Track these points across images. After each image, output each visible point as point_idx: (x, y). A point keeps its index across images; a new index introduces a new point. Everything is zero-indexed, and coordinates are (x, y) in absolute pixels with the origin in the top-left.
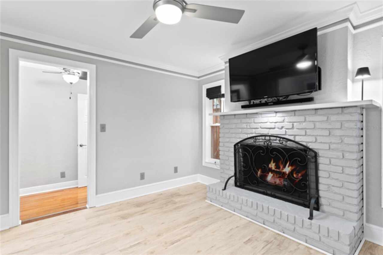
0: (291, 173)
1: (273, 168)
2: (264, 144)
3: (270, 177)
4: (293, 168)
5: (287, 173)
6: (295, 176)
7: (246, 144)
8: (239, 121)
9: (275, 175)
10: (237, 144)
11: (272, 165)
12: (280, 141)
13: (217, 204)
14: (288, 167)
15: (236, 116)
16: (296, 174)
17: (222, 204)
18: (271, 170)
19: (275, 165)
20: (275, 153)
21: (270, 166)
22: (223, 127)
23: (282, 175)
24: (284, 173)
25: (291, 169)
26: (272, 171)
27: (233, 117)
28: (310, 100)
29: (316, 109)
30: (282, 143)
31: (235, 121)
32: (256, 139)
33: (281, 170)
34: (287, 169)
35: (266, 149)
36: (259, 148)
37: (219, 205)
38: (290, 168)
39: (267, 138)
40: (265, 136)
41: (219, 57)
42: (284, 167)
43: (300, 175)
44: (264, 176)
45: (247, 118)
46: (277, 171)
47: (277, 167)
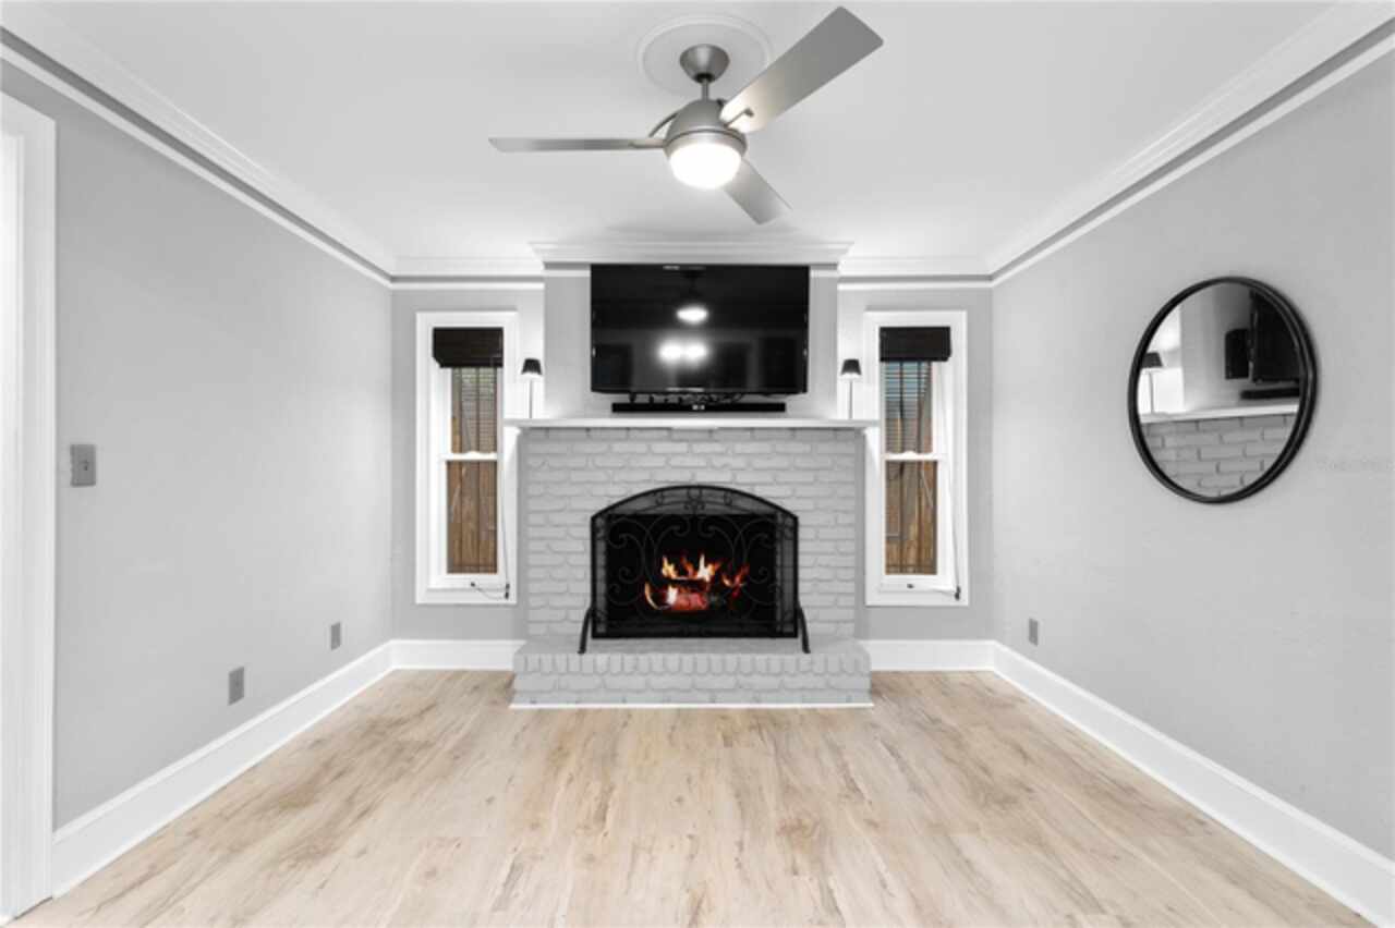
0: (716, 578)
1: (674, 576)
2: (686, 508)
3: (672, 595)
4: (717, 566)
5: (707, 579)
6: (727, 582)
7: (629, 513)
8: (603, 447)
9: (683, 590)
10: (600, 514)
11: (669, 570)
12: (725, 497)
13: (559, 702)
14: (706, 566)
15: (592, 433)
16: (728, 578)
17: (575, 697)
18: (669, 581)
19: (676, 568)
20: (711, 528)
21: (664, 572)
22: (543, 463)
23: (697, 586)
24: (701, 581)
25: (713, 570)
26: (675, 583)
27: (584, 434)
28: (780, 408)
29: (793, 429)
30: (729, 505)
31: (588, 447)
32: (663, 497)
33: (690, 576)
34: (705, 572)
35: (691, 521)
36: (673, 519)
37: (568, 702)
38: (710, 567)
39: (695, 492)
40: (689, 487)
41: (531, 243)
42: (696, 568)
43: (738, 579)
44: (660, 597)
45: (627, 439)
46: (683, 581)
47: (681, 570)
